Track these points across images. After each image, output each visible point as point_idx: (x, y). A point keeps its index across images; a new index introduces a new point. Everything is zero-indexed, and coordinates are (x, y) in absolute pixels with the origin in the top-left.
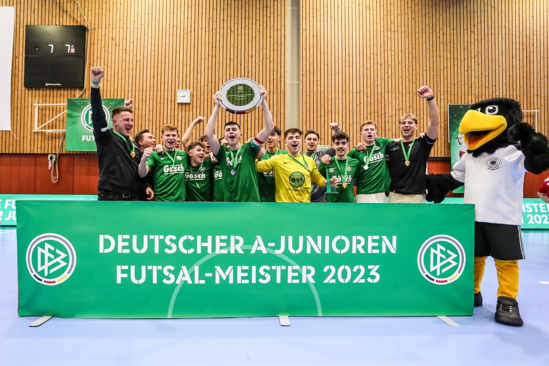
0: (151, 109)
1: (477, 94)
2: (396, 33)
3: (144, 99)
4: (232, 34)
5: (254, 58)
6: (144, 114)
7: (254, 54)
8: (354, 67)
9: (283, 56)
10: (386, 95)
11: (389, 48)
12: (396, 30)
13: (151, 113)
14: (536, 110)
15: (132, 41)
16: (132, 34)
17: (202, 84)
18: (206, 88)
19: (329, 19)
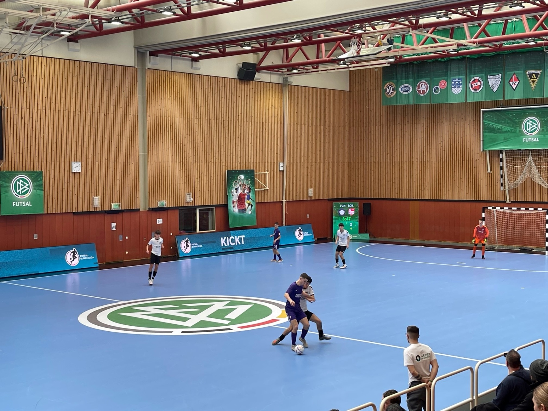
0: (53, 177)
1: (240, 162)
2: (200, 120)
3: (48, 169)
4: (105, 117)
5: (119, 136)
6: (48, 181)
7: (119, 134)
8: (177, 144)
9: (137, 135)
10: (195, 163)
11: (196, 131)
12: (199, 118)
13: (53, 180)
14: (267, 172)
15: (36, 120)
16: (36, 114)
17: (87, 157)
18: (90, 159)
19: (163, 108)
